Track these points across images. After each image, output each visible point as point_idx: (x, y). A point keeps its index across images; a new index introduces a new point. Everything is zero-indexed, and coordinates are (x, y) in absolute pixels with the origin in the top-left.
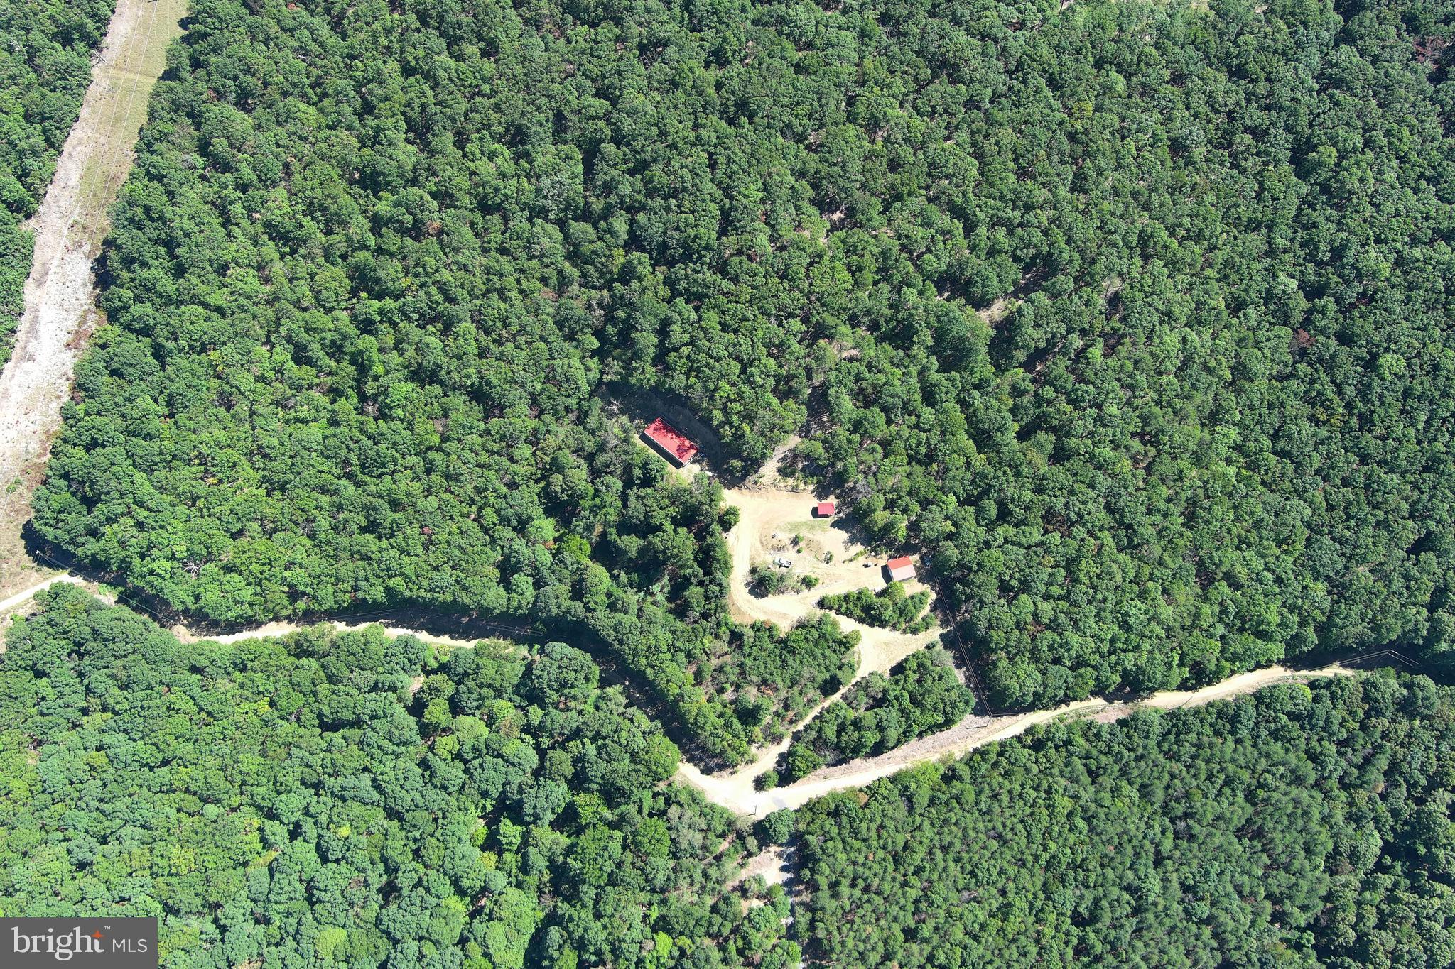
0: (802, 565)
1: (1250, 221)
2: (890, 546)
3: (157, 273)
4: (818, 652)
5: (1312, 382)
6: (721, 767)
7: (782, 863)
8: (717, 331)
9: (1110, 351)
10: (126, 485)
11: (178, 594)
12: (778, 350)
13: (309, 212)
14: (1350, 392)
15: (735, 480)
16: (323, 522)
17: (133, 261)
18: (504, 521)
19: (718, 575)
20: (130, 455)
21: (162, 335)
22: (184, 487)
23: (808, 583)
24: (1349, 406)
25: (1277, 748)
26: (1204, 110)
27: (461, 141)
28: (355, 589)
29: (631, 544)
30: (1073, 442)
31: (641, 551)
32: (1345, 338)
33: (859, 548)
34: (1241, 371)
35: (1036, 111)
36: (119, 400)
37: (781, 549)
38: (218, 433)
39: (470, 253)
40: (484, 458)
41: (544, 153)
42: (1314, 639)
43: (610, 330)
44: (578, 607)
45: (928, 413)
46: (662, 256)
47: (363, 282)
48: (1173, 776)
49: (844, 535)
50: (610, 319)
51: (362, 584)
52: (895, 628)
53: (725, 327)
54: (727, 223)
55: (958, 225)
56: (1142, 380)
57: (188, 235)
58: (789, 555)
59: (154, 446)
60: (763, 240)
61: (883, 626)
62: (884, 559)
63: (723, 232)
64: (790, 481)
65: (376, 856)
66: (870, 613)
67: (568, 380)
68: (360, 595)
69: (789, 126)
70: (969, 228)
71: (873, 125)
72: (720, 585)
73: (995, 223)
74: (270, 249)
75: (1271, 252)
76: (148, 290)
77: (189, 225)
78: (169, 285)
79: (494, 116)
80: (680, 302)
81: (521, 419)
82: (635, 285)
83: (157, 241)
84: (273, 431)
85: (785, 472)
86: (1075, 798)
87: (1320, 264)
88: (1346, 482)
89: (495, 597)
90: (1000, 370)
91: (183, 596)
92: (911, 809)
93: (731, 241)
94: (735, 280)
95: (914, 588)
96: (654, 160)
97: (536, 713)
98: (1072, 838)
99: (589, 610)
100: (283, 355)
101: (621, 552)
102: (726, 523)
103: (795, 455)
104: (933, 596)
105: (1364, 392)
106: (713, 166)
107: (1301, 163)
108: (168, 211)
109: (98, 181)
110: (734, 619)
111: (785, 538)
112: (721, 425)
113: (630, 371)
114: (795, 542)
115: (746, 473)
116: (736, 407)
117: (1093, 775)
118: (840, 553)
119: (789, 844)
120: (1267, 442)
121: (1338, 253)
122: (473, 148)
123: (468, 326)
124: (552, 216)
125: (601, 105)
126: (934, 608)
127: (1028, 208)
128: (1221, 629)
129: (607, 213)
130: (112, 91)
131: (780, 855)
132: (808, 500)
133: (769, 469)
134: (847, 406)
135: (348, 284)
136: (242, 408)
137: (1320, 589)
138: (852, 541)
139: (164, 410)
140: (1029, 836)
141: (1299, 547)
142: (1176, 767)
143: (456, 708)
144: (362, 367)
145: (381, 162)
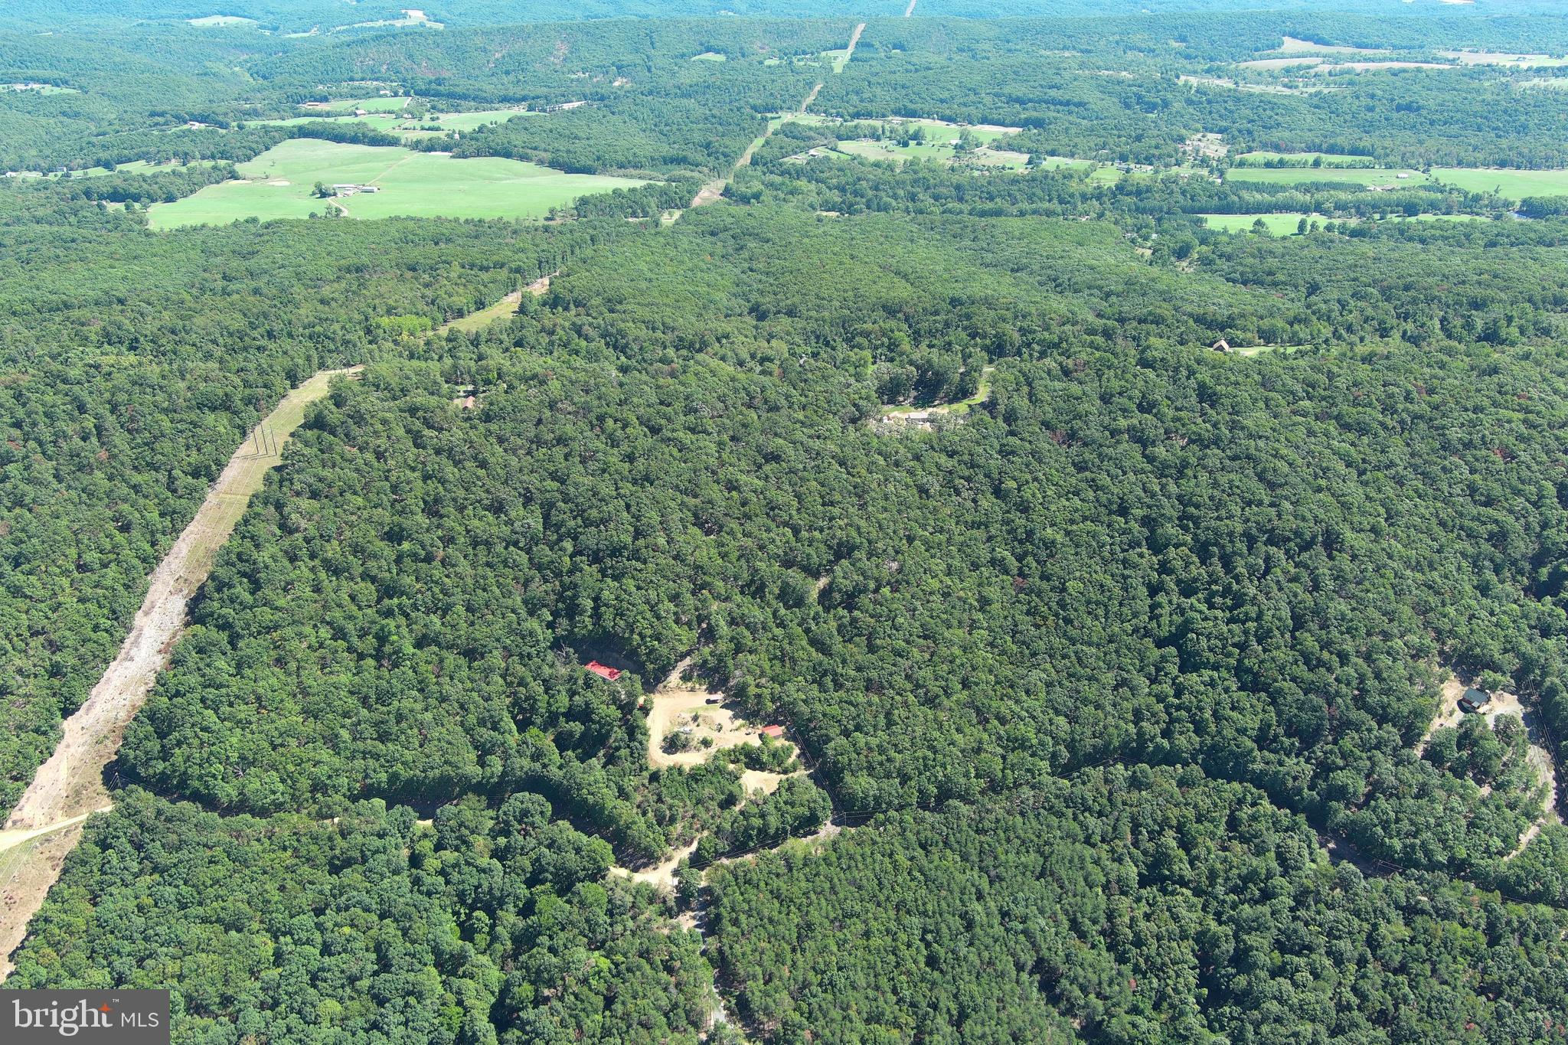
0: (699, 733)
1: (973, 522)
2: (763, 719)
3: (242, 590)
4: (714, 780)
5: (1029, 603)
6: (645, 865)
7: (696, 923)
8: (633, 589)
9: (895, 590)
10: (198, 718)
11: (227, 791)
12: (675, 598)
13: (355, 553)
14: (1054, 605)
15: (650, 686)
16: (345, 734)
17: (225, 584)
18: (482, 722)
19: (639, 736)
20: (203, 700)
21: (238, 626)
22: (242, 716)
23: (706, 743)
24: (1057, 615)
25: (1054, 821)
26: (934, 470)
27: (461, 509)
28: (367, 776)
29: (577, 728)
30: (878, 642)
31: (583, 735)
32: (1045, 577)
33: (740, 722)
34: (984, 602)
35: (831, 473)
36: (201, 665)
37: (686, 724)
38: (273, 681)
39: (464, 567)
40: (469, 685)
41: (516, 511)
42: (1066, 754)
43: (560, 605)
44: (538, 766)
45: (778, 631)
46: (596, 558)
47: (388, 591)
48: (981, 843)
49: (730, 713)
50: (561, 597)
51: (372, 774)
52: (771, 771)
53: (639, 588)
54: (638, 534)
55: (788, 531)
56: (918, 604)
57: (267, 567)
58: (692, 726)
59: (224, 691)
60: (662, 541)
61: (762, 769)
62: (760, 729)
63: (635, 538)
64: (689, 684)
65: (371, 945)
66: (753, 760)
67: (531, 634)
68: (368, 781)
69: (677, 486)
70: (796, 531)
71: (732, 486)
72: (641, 743)
73: (811, 529)
74: (323, 575)
75: (990, 539)
76: (232, 602)
77: (269, 561)
78: (247, 597)
79: (484, 495)
80: (609, 580)
81: (496, 659)
82: (578, 574)
83: (244, 575)
84: (313, 677)
85: (686, 677)
86: (912, 859)
87: (1021, 542)
88: (1064, 657)
89: (473, 770)
90: (827, 610)
91: (230, 791)
92: (790, 869)
93: (641, 542)
94: (645, 562)
95: (781, 743)
96: (590, 507)
97: (502, 841)
98: (913, 884)
99: (545, 766)
100: (325, 633)
101: (571, 734)
102: (645, 710)
103: (692, 667)
104: (797, 751)
105: (1062, 605)
106: (628, 507)
107: (998, 492)
108: (255, 555)
109: (201, 553)
110: (653, 768)
111: (688, 717)
112: (639, 646)
113: (573, 625)
114: (695, 718)
115: (658, 681)
116: (649, 632)
117: (923, 846)
118: (728, 725)
119: (700, 910)
120: (1008, 638)
121: (1030, 534)
122: (470, 511)
123: (460, 609)
124: (521, 545)
125: (555, 485)
126: (799, 757)
127: (831, 519)
128: (1000, 751)
129: (560, 540)
130: (219, 505)
131: (694, 918)
132: (702, 696)
133: (674, 678)
134: (724, 629)
135: (375, 595)
136: (293, 665)
137: (1061, 720)
138: (736, 717)
139: (232, 671)
140: (880, 883)
141: (1043, 695)
142: (983, 838)
143: (439, 847)
144: (382, 638)
145: (407, 523)
